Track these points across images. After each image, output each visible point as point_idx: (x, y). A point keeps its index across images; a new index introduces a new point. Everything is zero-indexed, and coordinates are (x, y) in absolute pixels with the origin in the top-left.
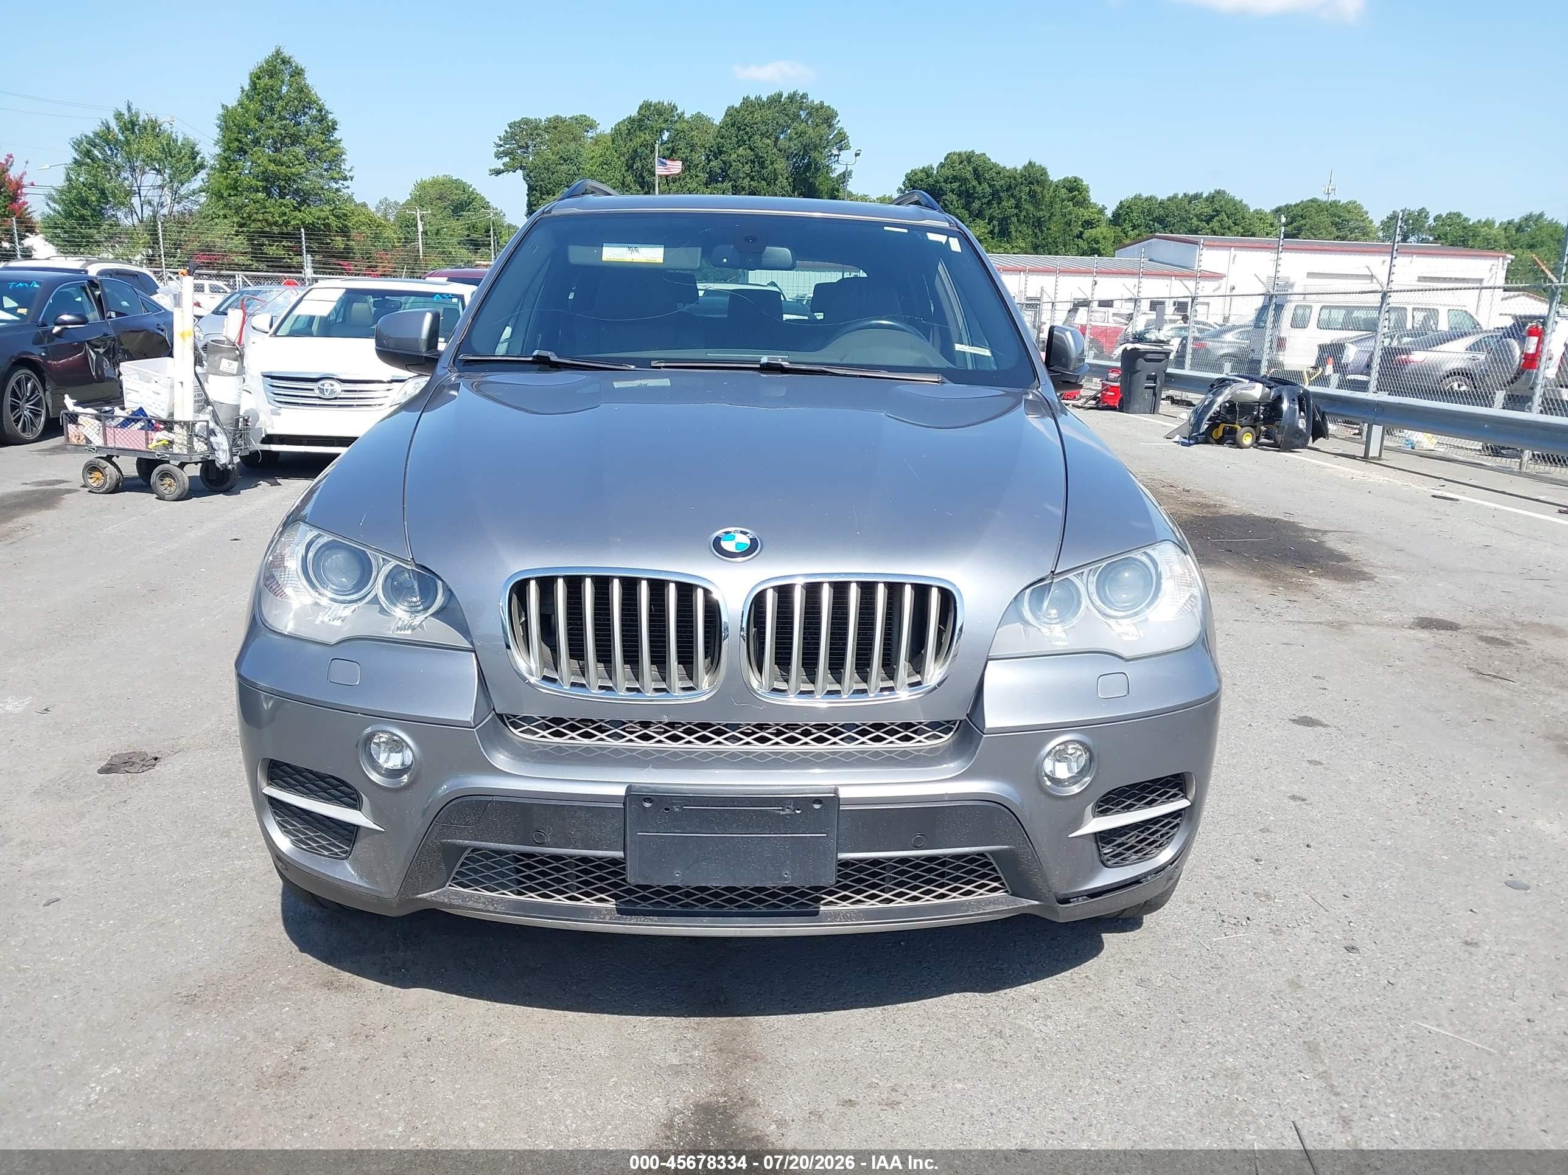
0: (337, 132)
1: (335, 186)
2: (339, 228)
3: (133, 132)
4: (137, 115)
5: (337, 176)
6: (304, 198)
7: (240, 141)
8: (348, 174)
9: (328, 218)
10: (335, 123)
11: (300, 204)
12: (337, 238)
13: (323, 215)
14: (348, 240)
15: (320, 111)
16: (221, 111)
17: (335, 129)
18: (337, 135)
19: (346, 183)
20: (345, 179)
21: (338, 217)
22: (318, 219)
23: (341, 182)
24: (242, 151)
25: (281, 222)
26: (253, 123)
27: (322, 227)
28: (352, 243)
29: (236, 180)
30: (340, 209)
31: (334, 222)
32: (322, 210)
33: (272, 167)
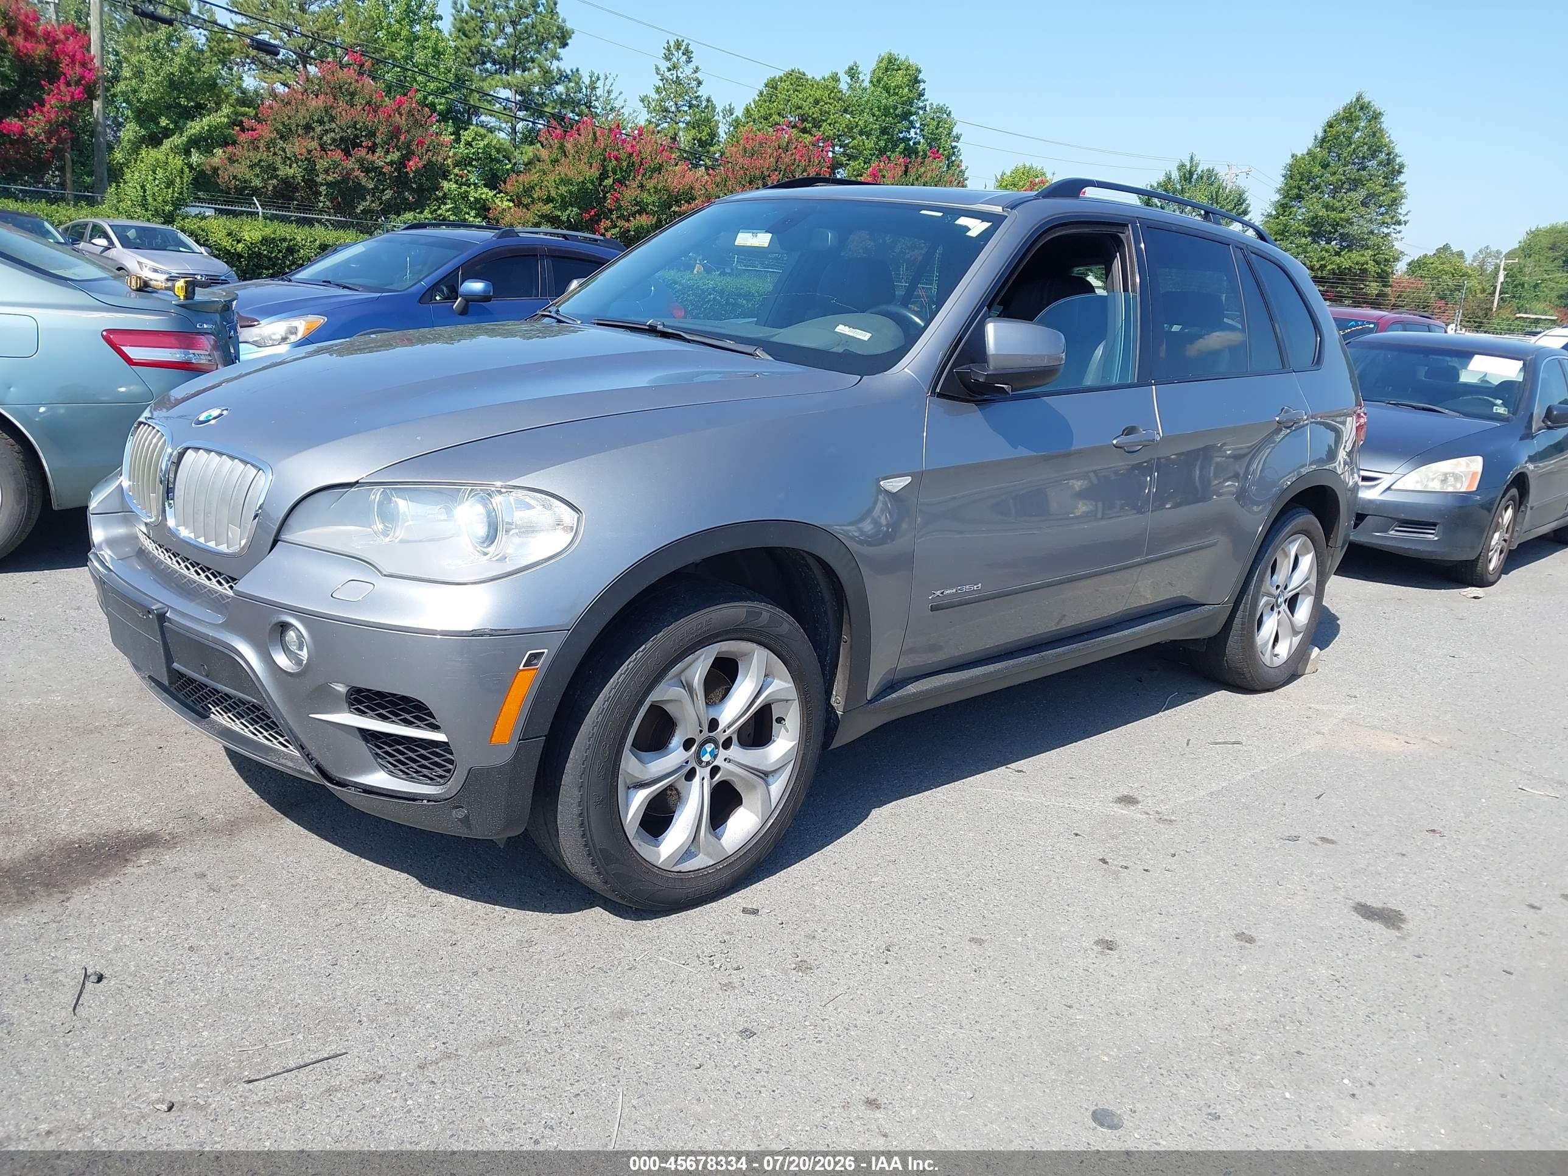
0: (1402, 175)
1: (1386, 230)
2: (1377, 273)
3: (1190, 182)
4: (1197, 166)
5: (1389, 220)
6: (1349, 243)
7: (1300, 188)
8: (1402, 218)
9: (1367, 264)
10: (1402, 166)
11: (1342, 249)
12: (1372, 284)
13: (1362, 260)
14: (1384, 286)
15: (1389, 154)
16: (1289, 161)
17: (1401, 172)
18: (1401, 179)
19: (1398, 228)
20: (1399, 223)
21: (1378, 263)
22: (1357, 264)
23: (1393, 226)
24: (1299, 198)
25: (1317, 266)
26: (1317, 170)
27: (1358, 272)
28: (1388, 290)
29: (1285, 226)
30: (1383, 254)
31: (1371, 267)
32: (1363, 255)
33: (1322, 213)
